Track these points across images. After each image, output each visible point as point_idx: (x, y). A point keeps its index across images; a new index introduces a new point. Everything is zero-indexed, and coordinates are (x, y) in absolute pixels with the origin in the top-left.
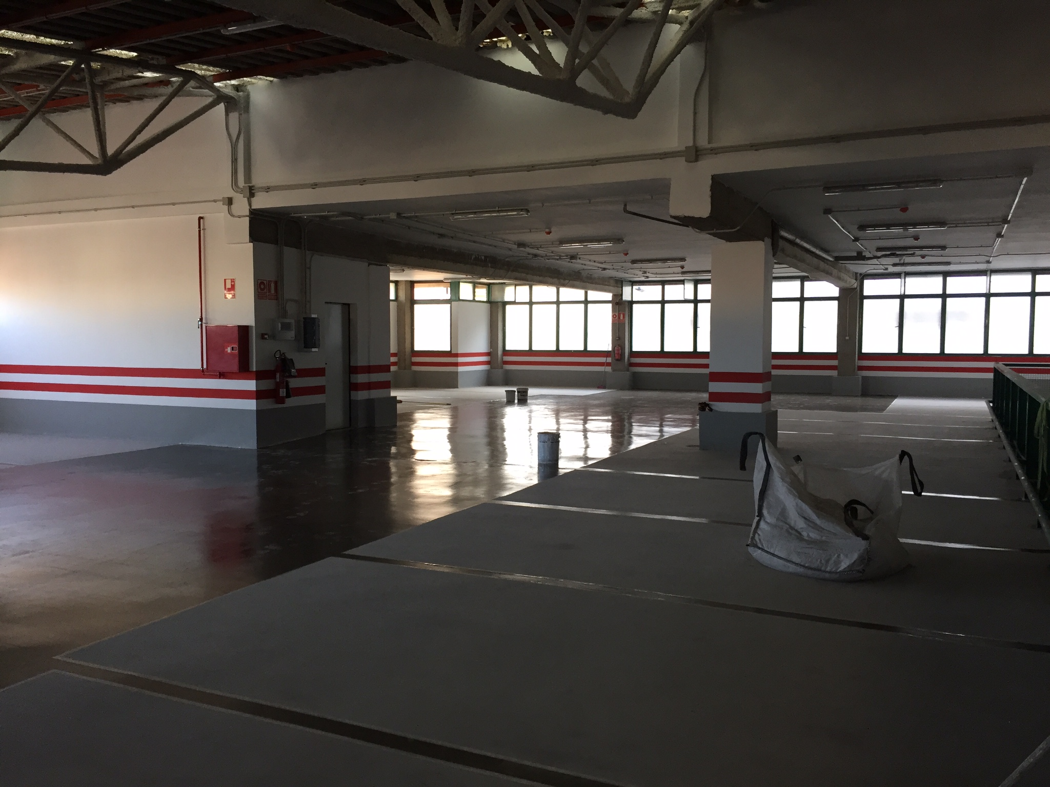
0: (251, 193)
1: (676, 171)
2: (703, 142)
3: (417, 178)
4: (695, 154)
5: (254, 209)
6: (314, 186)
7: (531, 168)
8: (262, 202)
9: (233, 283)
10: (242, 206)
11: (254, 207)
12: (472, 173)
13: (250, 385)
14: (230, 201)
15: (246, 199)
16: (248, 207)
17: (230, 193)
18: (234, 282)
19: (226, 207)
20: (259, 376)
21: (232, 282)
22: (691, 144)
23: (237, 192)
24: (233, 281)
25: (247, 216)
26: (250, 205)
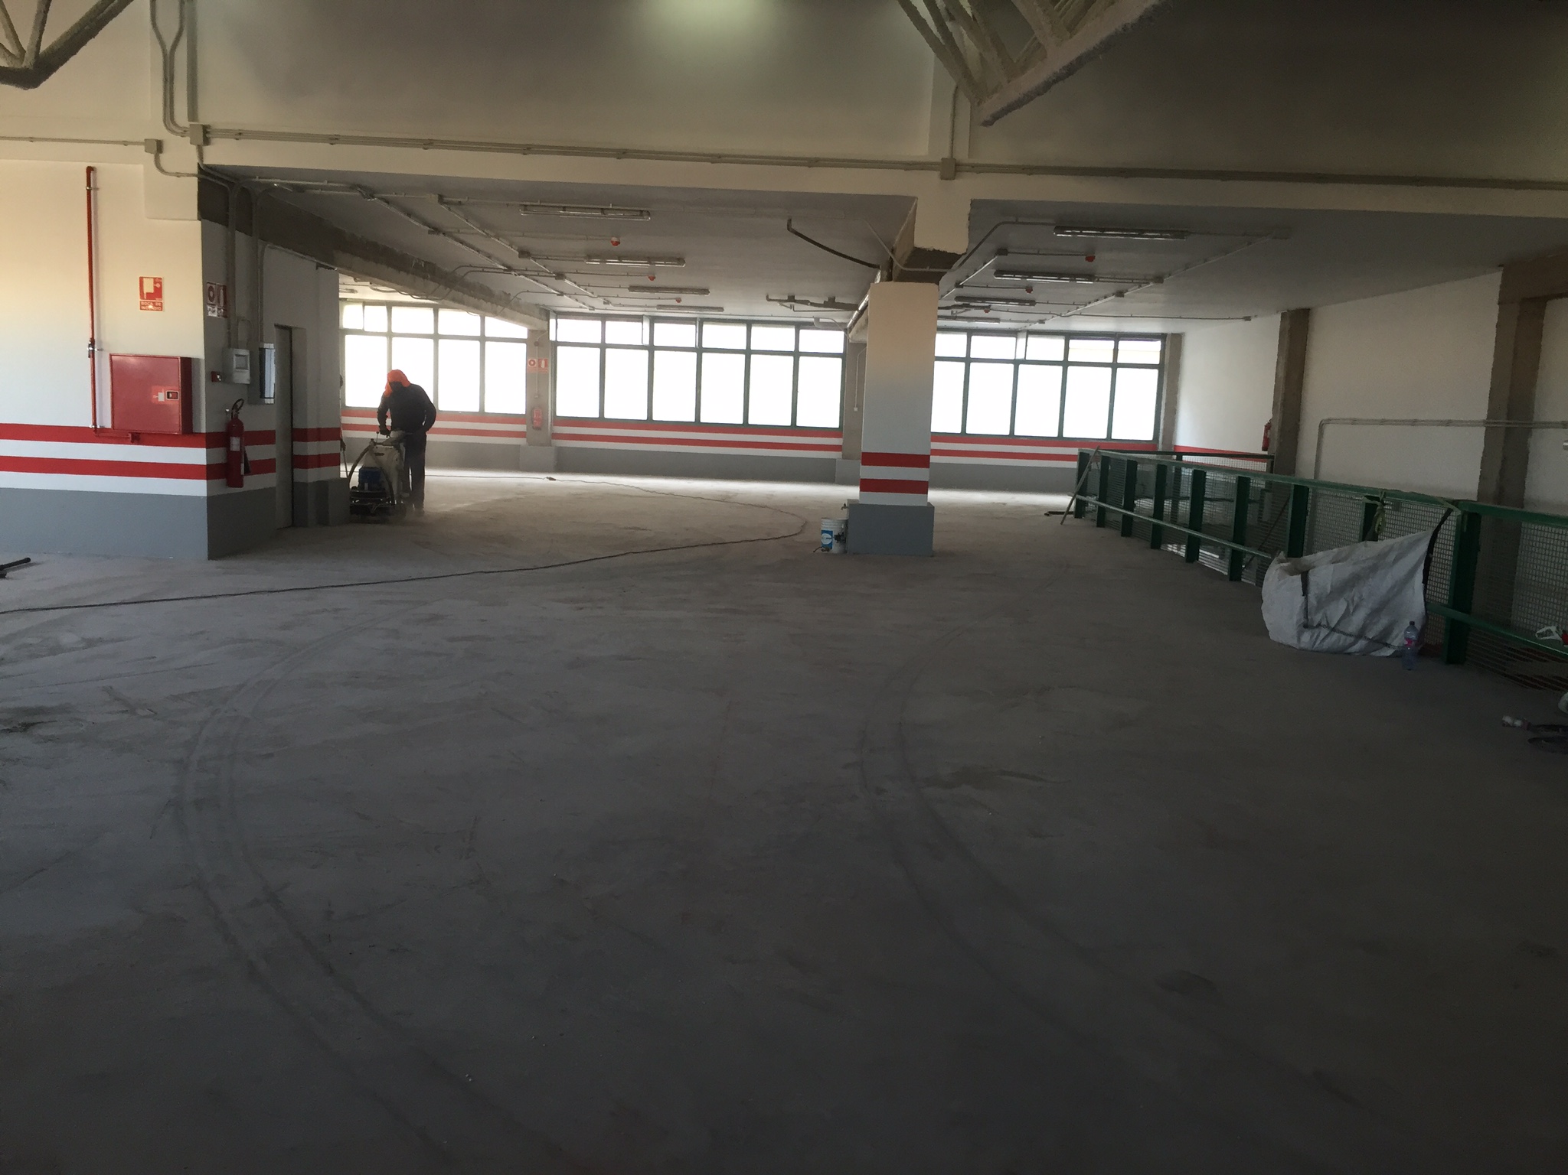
0: (206, 135)
1: (925, 188)
2: (962, 156)
3: (527, 149)
4: (951, 169)
5: (207, 166)
6: (334, 140)
7: (717, 158)
8: (223, 154)
9: (158, 285)
10: (183, 155)
11: (207, 161)
12: (622, 154)
13: (198, 456)
14: (159, 147)
15: (194, 147)
16: (197, 160)
17: (162, 134)
18: (161, 283)
19: (152, 157)
20: (211, 441)
21: (155, 283)
22: (946, 155)
23: (173, 132)
24: (158, 281)
25: (194, 175)
26: (201, 156)
